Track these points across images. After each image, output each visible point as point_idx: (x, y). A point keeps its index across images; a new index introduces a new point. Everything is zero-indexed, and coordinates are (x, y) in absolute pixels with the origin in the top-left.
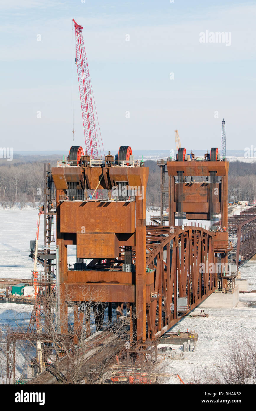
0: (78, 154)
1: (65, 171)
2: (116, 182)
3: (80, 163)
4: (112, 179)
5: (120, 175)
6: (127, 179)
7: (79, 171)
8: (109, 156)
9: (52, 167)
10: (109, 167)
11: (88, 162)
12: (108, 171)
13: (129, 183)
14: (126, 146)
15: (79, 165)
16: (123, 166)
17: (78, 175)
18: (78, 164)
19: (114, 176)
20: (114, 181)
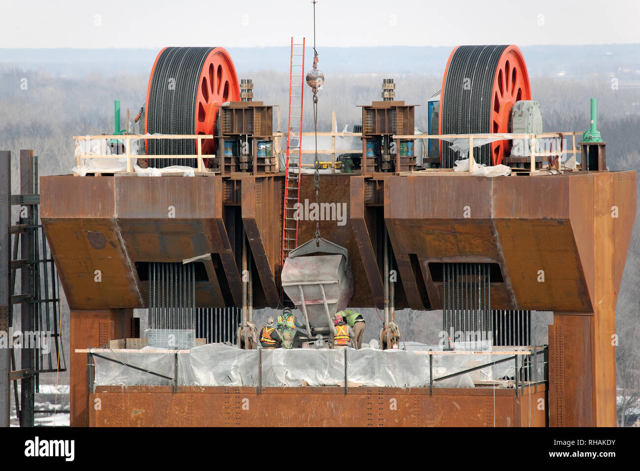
0: (200, 98)
1: (124, 198)
2: (426, 264)
3: (211, 147)
4: (402, 243)
5: (448, 221)
6: (492, 247)
7: (208, 198)
8: (387, 106)
9: (44, 172)
10: (386, 177)
11: (261, 141)
12: (379, 196)
13: (505, 271)
14: (490, 48)
15: (209, 164)
16: (469, 167)
17: (198, 221)
18: (200, 157)
19: (413, 225)
20: (414, 258)
